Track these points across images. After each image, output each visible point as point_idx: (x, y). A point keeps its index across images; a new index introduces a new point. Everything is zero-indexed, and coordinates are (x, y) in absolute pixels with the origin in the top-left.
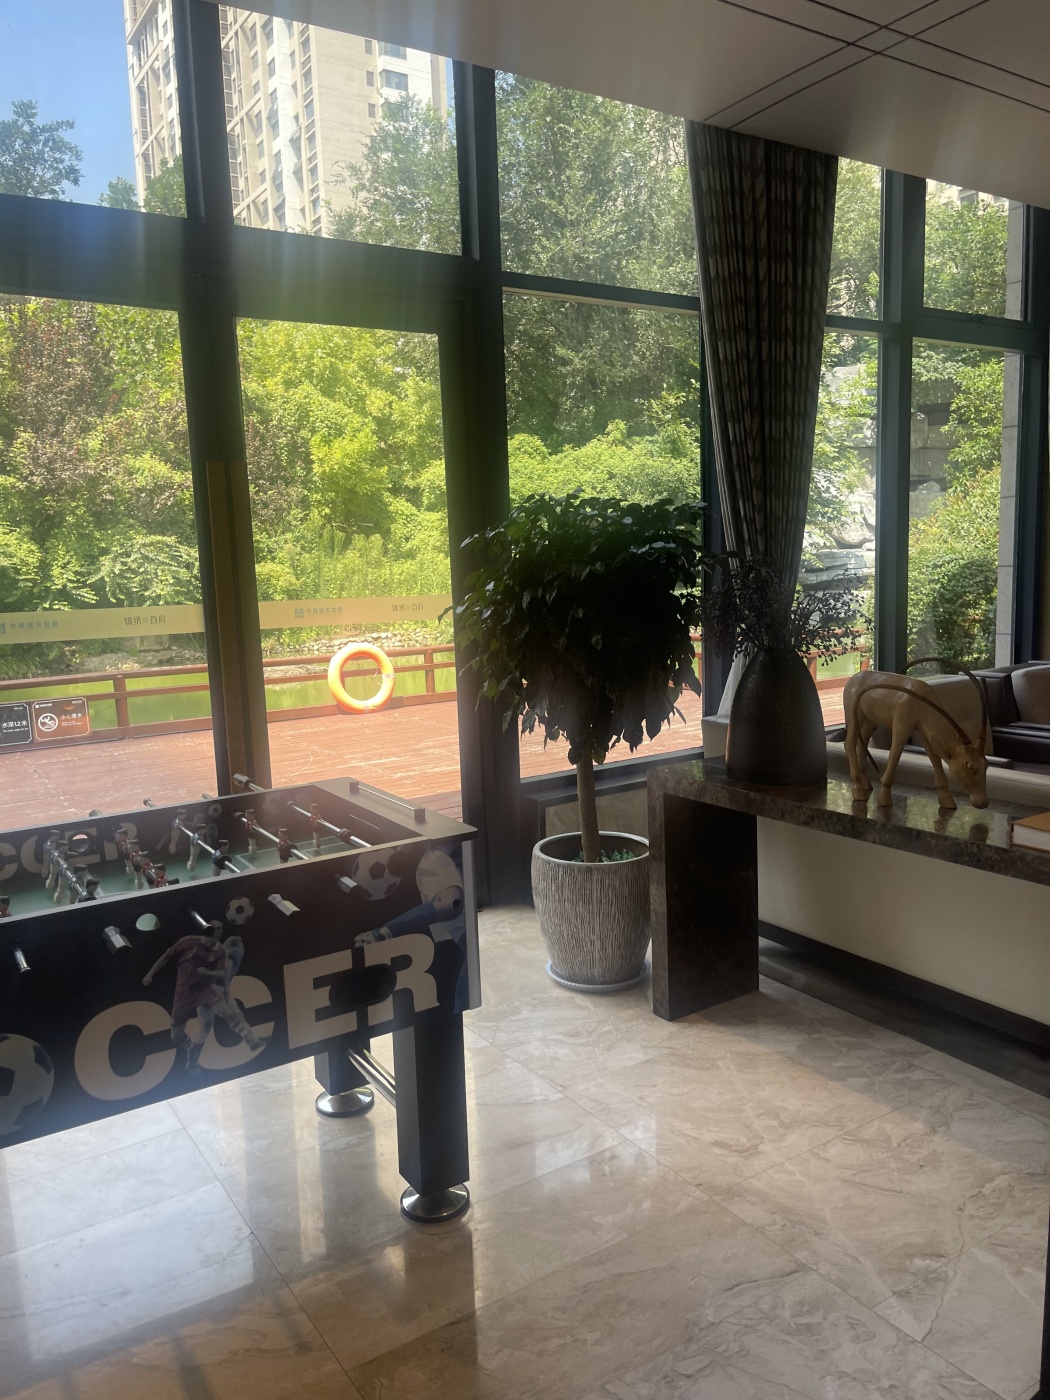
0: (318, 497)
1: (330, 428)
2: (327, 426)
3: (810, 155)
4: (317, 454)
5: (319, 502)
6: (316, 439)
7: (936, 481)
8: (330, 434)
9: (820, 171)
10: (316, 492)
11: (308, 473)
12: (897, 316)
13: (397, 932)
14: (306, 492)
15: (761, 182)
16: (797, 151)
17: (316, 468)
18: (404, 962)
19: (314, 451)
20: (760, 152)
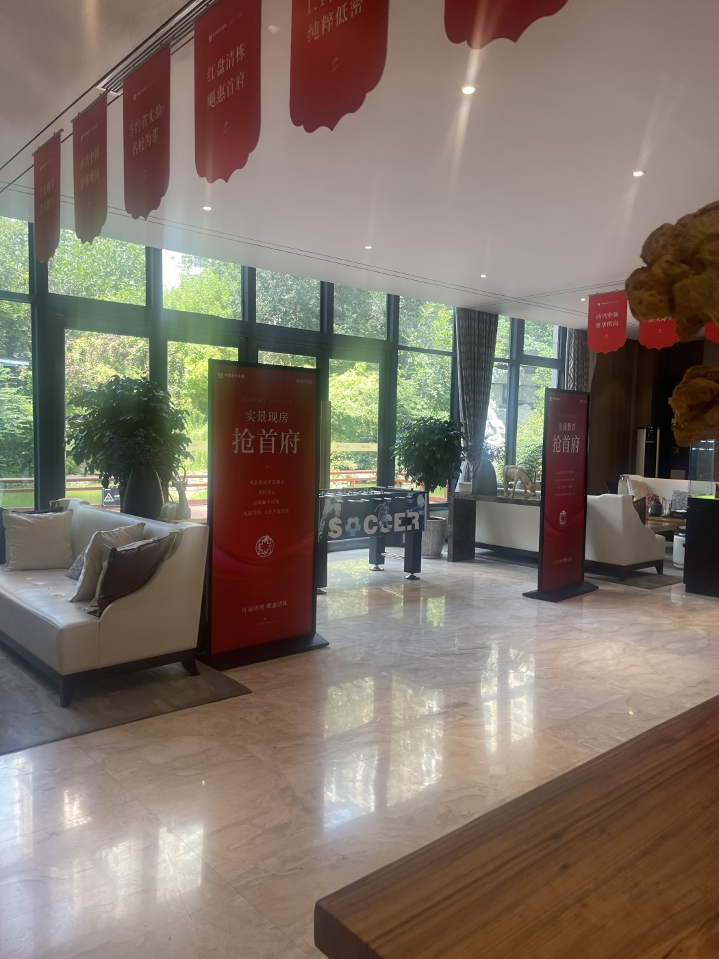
0: (185, 391)
1: (197, 354)
2: (195, 353)
3: (491, 315)
4: (188, 367)
5: (185, 394)
6: (187, 359)
7: (529, 404)
8: (196, 357)
9: (493, 319)
10: (185, 389)
11: (181, 378)
12: (514, 358)
13: (413, 511)
14: (179, 389)
15: (476, 324)
16: (487, 314)
17: (187, 376)
18: (414, 518)
19: (186, 365)
20: (477, 314)
